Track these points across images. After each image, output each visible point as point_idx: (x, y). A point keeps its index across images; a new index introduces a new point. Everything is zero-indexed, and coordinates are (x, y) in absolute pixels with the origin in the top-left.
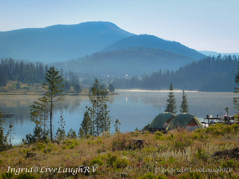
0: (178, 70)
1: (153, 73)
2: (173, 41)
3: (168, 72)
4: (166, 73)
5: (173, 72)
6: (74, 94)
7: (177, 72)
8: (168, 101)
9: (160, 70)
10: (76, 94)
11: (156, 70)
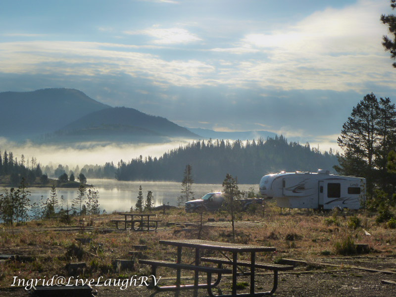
0: (162, 157)
1: (133, 159)
2: (159, 117)
3: (150, 158)
4: (148, 160)
5: (155, 159)
6: (40, 185)
7: (161, 158)
8: (138, 197)
9: (141, 156)
10: (43, 185)
11: (136, 156)
